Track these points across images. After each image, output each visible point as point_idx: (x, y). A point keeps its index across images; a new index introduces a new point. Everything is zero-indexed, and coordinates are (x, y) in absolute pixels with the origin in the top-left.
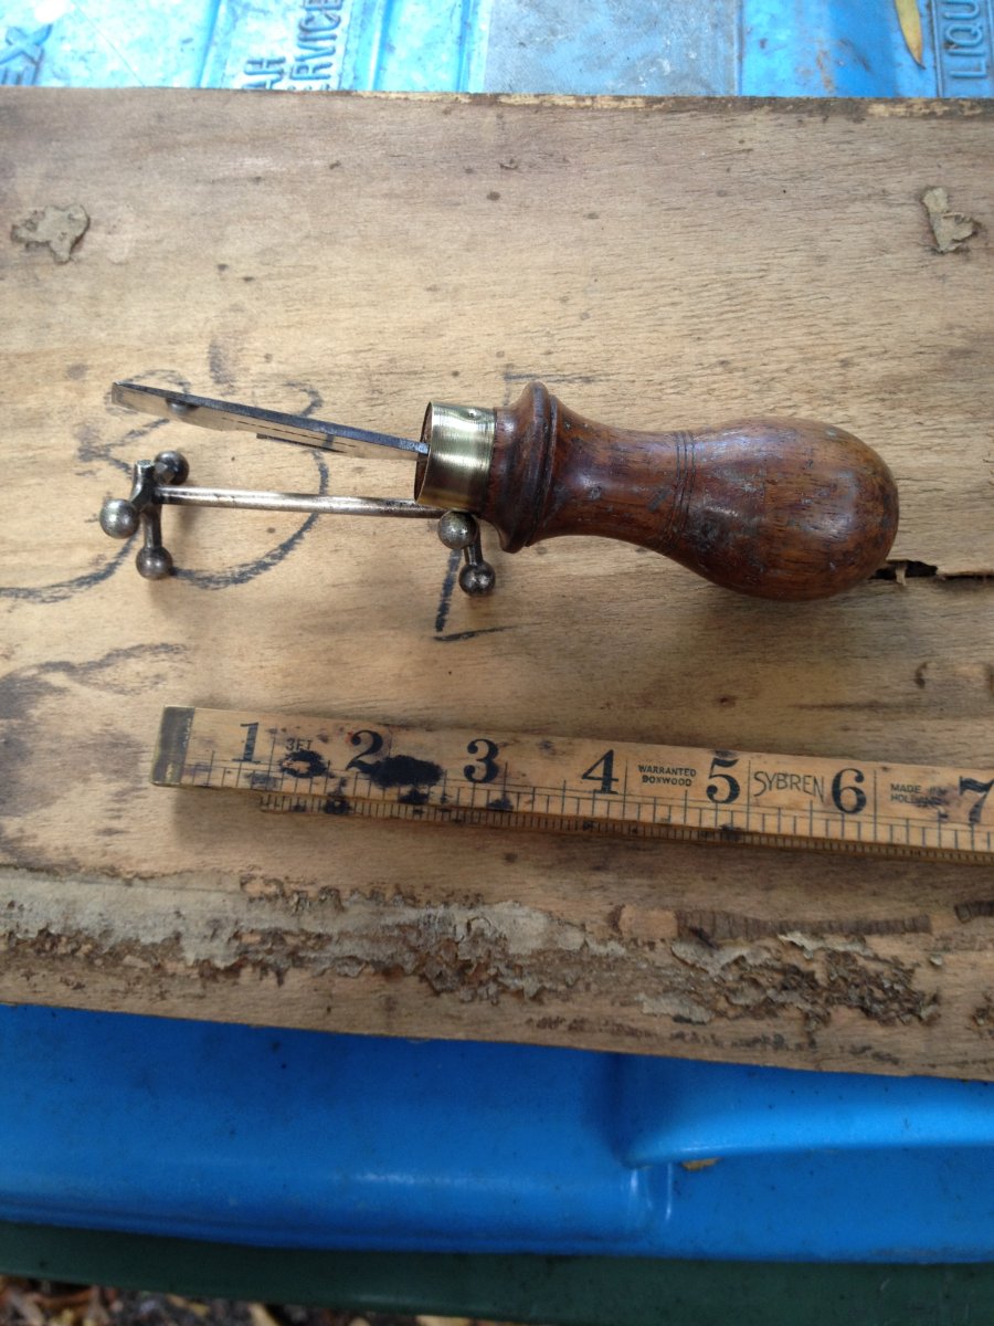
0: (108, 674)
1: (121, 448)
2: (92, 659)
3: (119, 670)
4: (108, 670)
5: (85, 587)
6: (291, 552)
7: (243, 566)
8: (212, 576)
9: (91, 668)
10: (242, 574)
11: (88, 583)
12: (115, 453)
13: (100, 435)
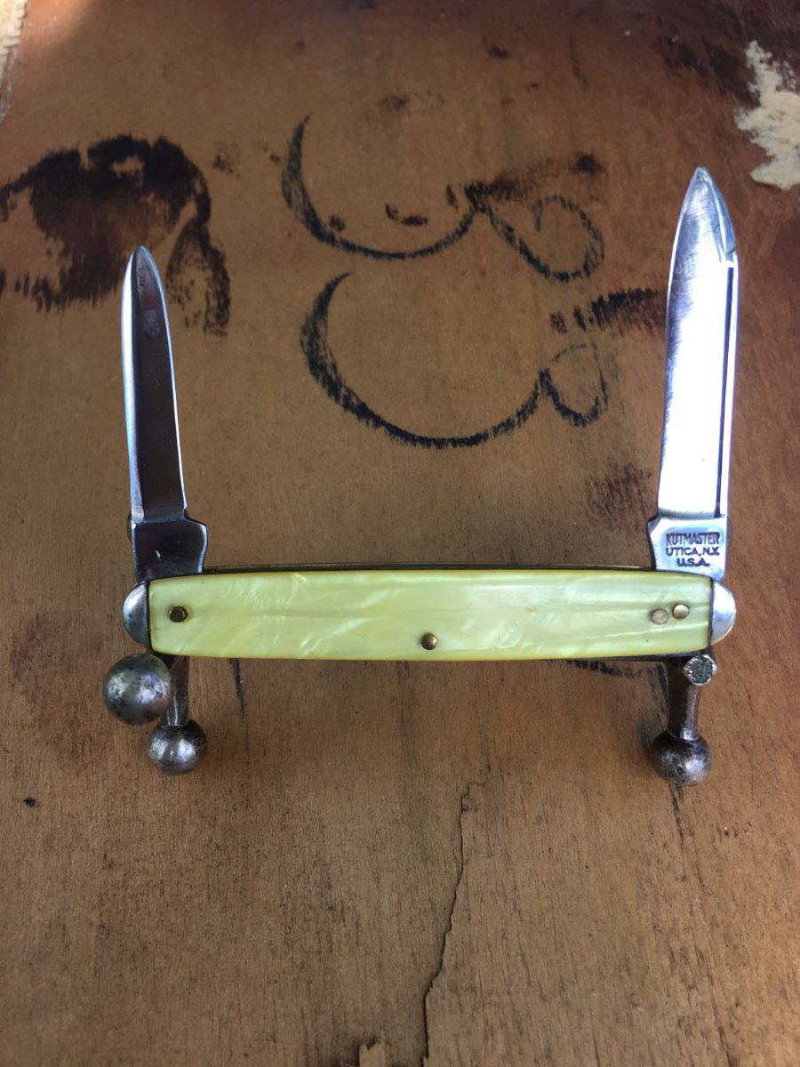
0: (193, 254)
1: (487, 224)
2: (212, 238)
4: (198, 255)
5: (303, 217)
6: (355, 416)
7: (334, 367)
8: (318, 337)
9: (201, 239)
11: (308, 220)
12: (481, 218)
13: (503, 200)
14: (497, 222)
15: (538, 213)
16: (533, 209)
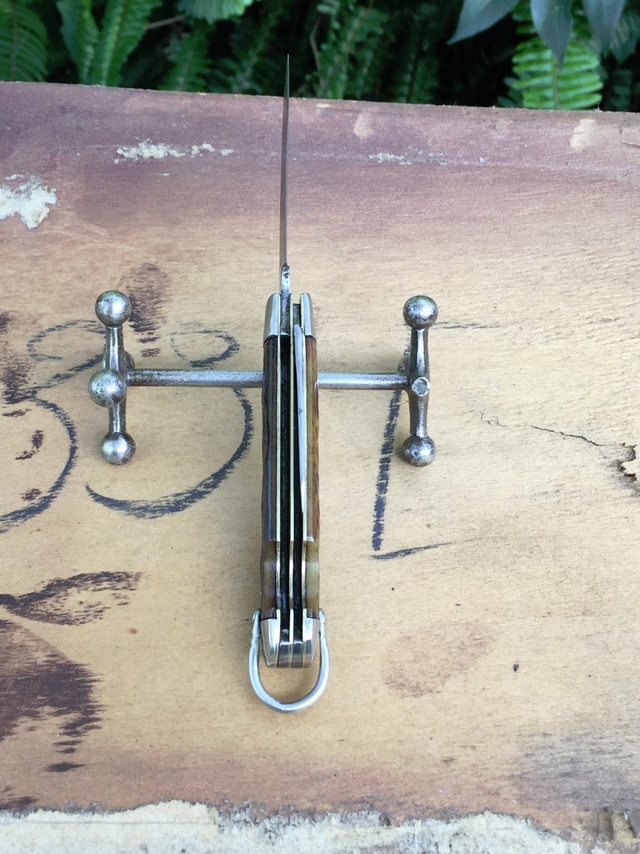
0: (49, 605)
1: (49, 391)
2: (32, 591)
3: (61, 600)
4: (50, 601)
5: (19, 521)
6: (223, 481)
7: (177, 495)
8: (148, 506)
9: (31, 600)
10: (178, 503)
11: (24, 516)
12: (43, 395)
13: (26, 379)
14: (49, 384)
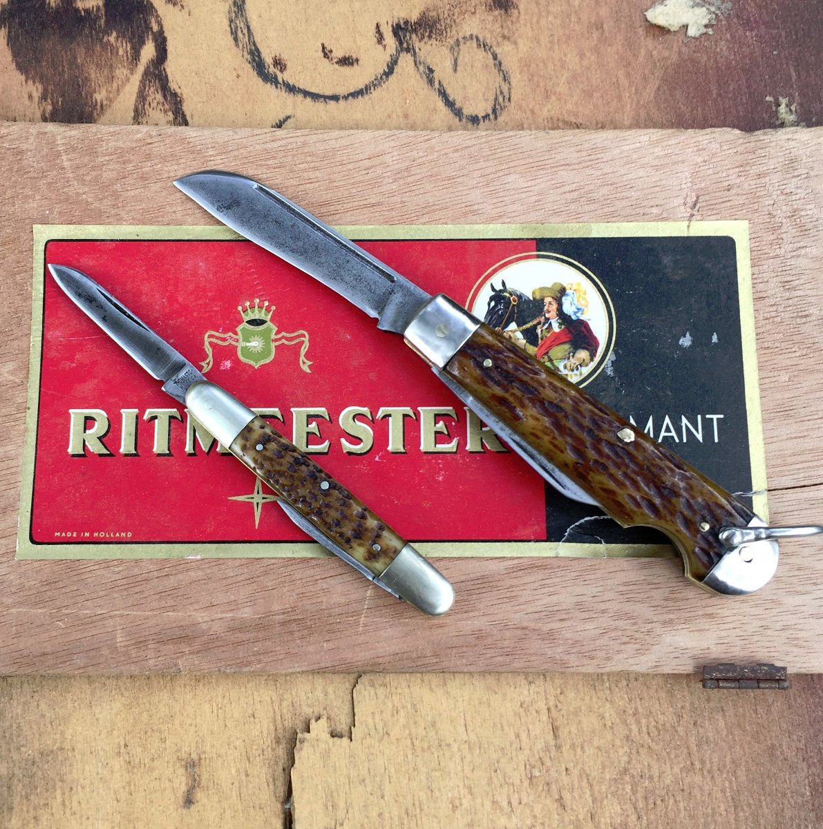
13: (426, 39)
14: (420, 63)
15: (456, 54)
16: (452, 49)
